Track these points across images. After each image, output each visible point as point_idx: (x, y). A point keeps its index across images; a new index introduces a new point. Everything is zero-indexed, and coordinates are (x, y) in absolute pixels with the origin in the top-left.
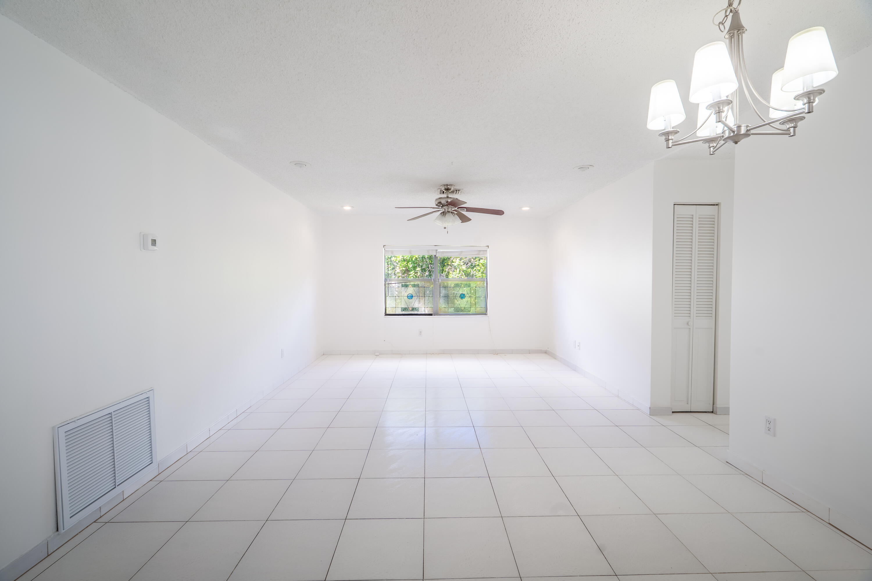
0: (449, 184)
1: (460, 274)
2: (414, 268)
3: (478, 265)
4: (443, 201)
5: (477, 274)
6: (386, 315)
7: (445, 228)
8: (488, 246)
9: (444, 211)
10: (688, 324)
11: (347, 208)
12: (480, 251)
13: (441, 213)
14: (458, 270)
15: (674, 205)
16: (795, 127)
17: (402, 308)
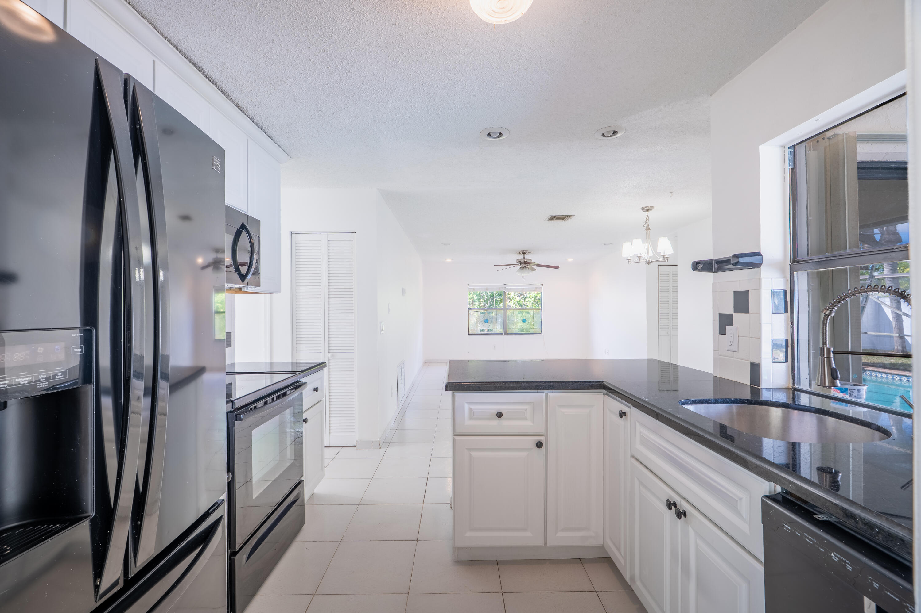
0: (525, 250)
1: (515, 304)
2: (479, 299)
3: (529, 297)
4: (522, 261)
5: (528, 304)
6: (469, 334)
7: (523, 277)
8: (543, 285)
9: (522, 266)
10: (668, 333)
11: (449, 260)
12: (536, 288)
13: (520, 268)
14: (513, 301)
15: (658, 266)
16: (667, 260)
17: (480, 329)
